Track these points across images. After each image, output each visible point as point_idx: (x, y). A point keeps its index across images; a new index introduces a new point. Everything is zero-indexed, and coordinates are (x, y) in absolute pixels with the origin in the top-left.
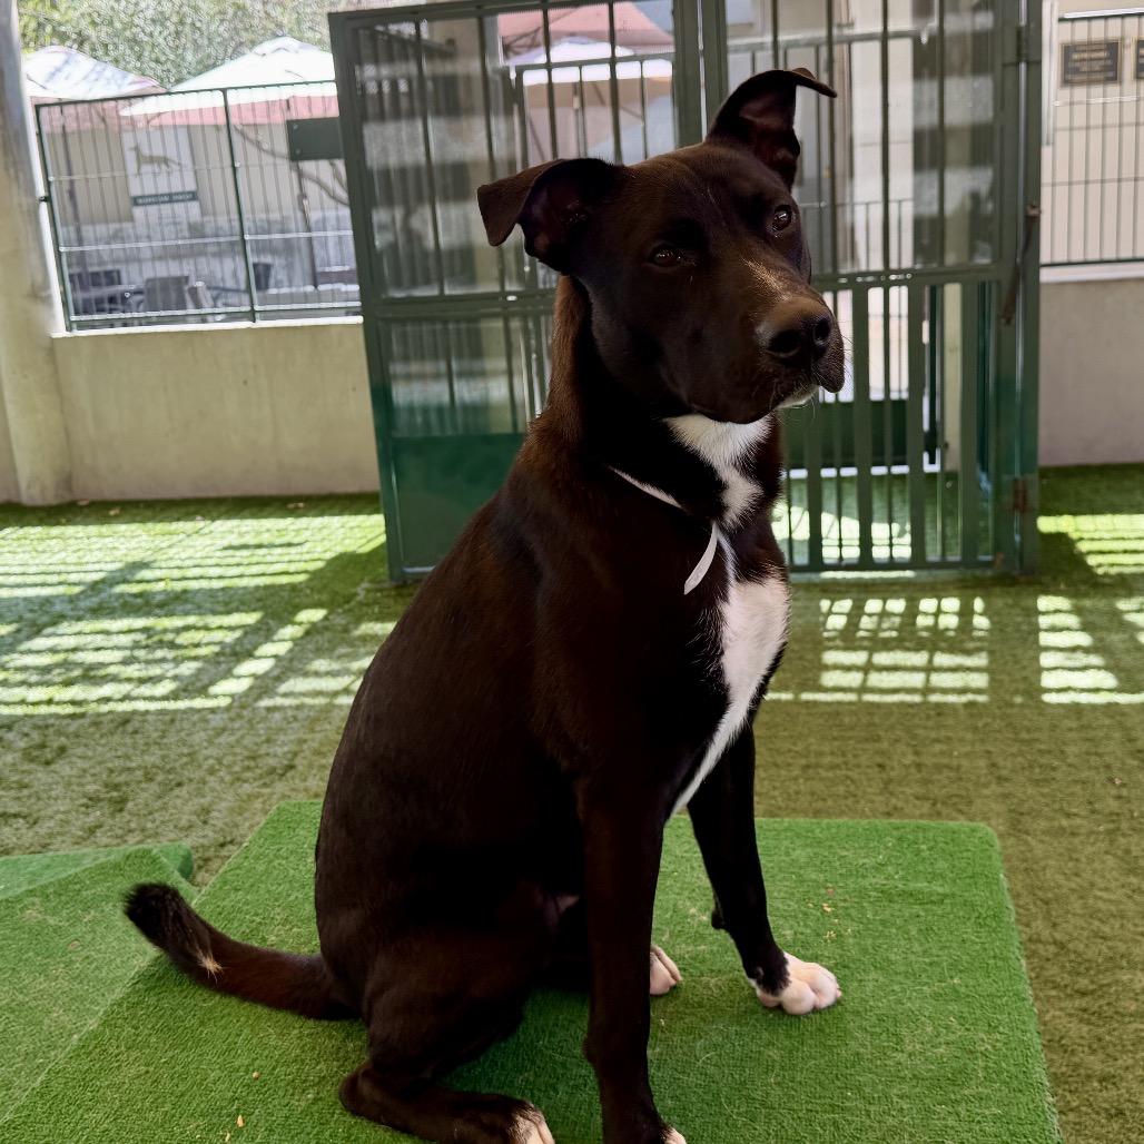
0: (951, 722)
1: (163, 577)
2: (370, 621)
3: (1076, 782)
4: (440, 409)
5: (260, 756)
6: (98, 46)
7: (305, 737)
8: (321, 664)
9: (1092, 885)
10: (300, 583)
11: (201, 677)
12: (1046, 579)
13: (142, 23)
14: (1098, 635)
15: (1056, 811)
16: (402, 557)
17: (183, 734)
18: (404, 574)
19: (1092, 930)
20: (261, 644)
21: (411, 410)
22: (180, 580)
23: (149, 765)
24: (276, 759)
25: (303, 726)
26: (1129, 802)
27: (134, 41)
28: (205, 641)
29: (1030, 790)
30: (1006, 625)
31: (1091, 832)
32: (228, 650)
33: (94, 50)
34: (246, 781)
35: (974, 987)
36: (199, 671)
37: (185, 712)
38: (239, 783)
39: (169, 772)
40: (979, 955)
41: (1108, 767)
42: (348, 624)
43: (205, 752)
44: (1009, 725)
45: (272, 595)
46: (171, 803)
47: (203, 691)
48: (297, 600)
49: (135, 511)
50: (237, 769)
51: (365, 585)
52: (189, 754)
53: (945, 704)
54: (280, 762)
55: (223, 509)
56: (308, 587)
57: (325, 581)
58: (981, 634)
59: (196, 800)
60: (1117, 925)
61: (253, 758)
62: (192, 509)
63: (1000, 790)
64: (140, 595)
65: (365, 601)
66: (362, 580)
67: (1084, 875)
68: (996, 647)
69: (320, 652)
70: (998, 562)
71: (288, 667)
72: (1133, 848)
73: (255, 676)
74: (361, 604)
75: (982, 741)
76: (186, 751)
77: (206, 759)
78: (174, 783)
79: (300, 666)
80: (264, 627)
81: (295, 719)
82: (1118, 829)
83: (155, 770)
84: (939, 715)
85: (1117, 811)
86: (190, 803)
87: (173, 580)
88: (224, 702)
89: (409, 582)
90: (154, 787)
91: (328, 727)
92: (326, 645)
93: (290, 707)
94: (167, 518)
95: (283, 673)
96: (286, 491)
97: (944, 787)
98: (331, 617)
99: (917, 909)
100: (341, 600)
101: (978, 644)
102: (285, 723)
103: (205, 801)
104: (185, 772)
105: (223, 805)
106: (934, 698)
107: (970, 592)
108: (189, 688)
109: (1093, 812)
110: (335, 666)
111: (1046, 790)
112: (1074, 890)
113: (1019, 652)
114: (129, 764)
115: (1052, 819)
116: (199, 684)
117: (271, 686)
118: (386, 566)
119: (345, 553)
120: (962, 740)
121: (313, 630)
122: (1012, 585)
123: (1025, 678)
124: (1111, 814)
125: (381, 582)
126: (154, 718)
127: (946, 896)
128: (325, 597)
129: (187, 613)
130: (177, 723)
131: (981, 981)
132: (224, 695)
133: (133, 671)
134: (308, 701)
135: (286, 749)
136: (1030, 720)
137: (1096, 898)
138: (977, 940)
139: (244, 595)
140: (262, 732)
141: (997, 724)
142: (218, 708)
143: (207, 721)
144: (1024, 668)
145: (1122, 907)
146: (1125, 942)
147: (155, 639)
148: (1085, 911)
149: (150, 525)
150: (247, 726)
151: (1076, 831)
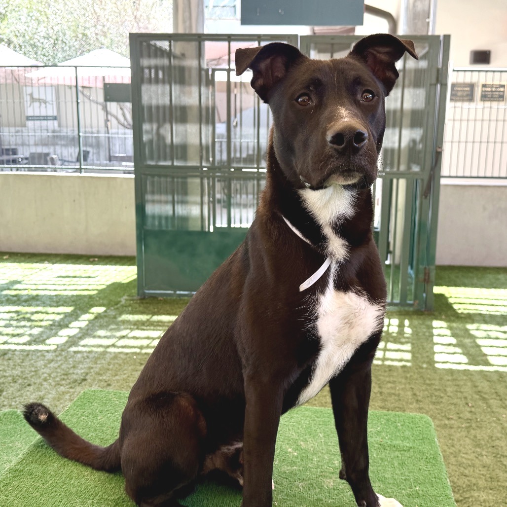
0: (395, 374)
1: (27, 288)
2: (127, 314)
3: (451, 404)
4: (167, 218)
5: (70, 374)
6: (17, 46)
7: (92, 366)
8: (101, 333)
9: (460, 451)
10: (94, 295)
11: (43, 335)
12: (436, 313)
13: (39, 38)
14: (459, 339)
15: (443, 416)
16: (144, 285)
17: (32, 362)
18: (144, 293)
19: (460, 472)
20: (73, 321)
21: (153, 217)
22: (35, 290)
23: (15, 375)
24: (78, 376)
25: (91, 361)
26: (475, 414)
27: (34, 46)
28: (45, 319)
29: (431, 407)
30: (419, 332)
31: (459, 427)
32: (57, 324)
33: (15, 47)
34: (62, 385)
35: (426, 491)
36: (42, 333)
37: (34, 351)
38: (59, 386)
39: (25, 379)
40: (427, 476)
41: (466, 398)
42: (116, 315)
43: (42, 370)
44: (421, 377)
45: (80, 299)
46: (25, 394)
47: (43, 342)
48: (92, 303)
49: (16, 257)
50: (58, 379)
51: (125, 297)
52: (35, 371)
53: (393, 366)
54: (80, 378)
55: (58, 259)
56: (97, 297)
57: (106, 295)
58: (408, 335)
59: (37, 393)
60: (472, 470)
61: (66, 375)
62: (43, 258)
63: (418, 406)
64: (16, 296)
65: (125, 305)
66: (124, 295)
67: (455, 446)
68: (414, 342)
69: (101, 327)
70: (416, 304)
71: (86, 333)
72: (478, 435)
73: (70, 337)
74: (122, 306)
75: (409, 383)
76: (33, 369)
77: (43, 373)
78: (26, 384)
79: (92, 333)
80: (75, 314)
81: (88, 357)
82: (471, 426)
83: (17, 377)
84: (390, 370)
85: (470, 418)
86: (34, 394)
87: (32, 290)
88: (53, 348)
89: (146, 297)
90: (17, 386)
91: (104, 362)
92: (105, 324)
93: (86, 352)
94: (31, 261)
95: (83, 335)
96: (89, 253)
97: (392, 403)
98: (108, 311)
99: (397, 453)
100: (113, 303)
101: (407, 340)
102: (83, 359)
103: (41, 394)
104: (32, 379)
105: (50, 396)
106: (387, 363)
107: (402, 317)
108: (36, 340)
109: (460, 418)
110: (109, 334)
111: (438, 407)
112: (452, 453)
113: (425, 344)
114: (5, 374)
115: (441, 420)
116: (41, 339)
117: (77, 342)
118: (136, 289)
119: (116, 283)
120: (400, 383)
121: (98, 317)
122: (422, 315)
123: (428, 356)
124: (468, 419)
125: (133, 296)
126: (19, 353)
127: (411, 448)
128: (105, 302)
129: (38, 305)
130: (30, 356)
131: (429, 489)
132: (54, 345)
133: (10, 330)
134: (95, 349)
135: (82, 371)
136: (430, 375)
137: (462, 457)
138: (426, 469)
139: (66, 299)
140: (71, 363)
141: (416, 376)
142: (51, 350)
143: (44, 356)
144: (427, 352)
145: (473, 462)
146: (475, 478)
147: (21, 316)
148: (457, 463)
149: (23, 264)
150: (64, 360)
151: (452, 426)
